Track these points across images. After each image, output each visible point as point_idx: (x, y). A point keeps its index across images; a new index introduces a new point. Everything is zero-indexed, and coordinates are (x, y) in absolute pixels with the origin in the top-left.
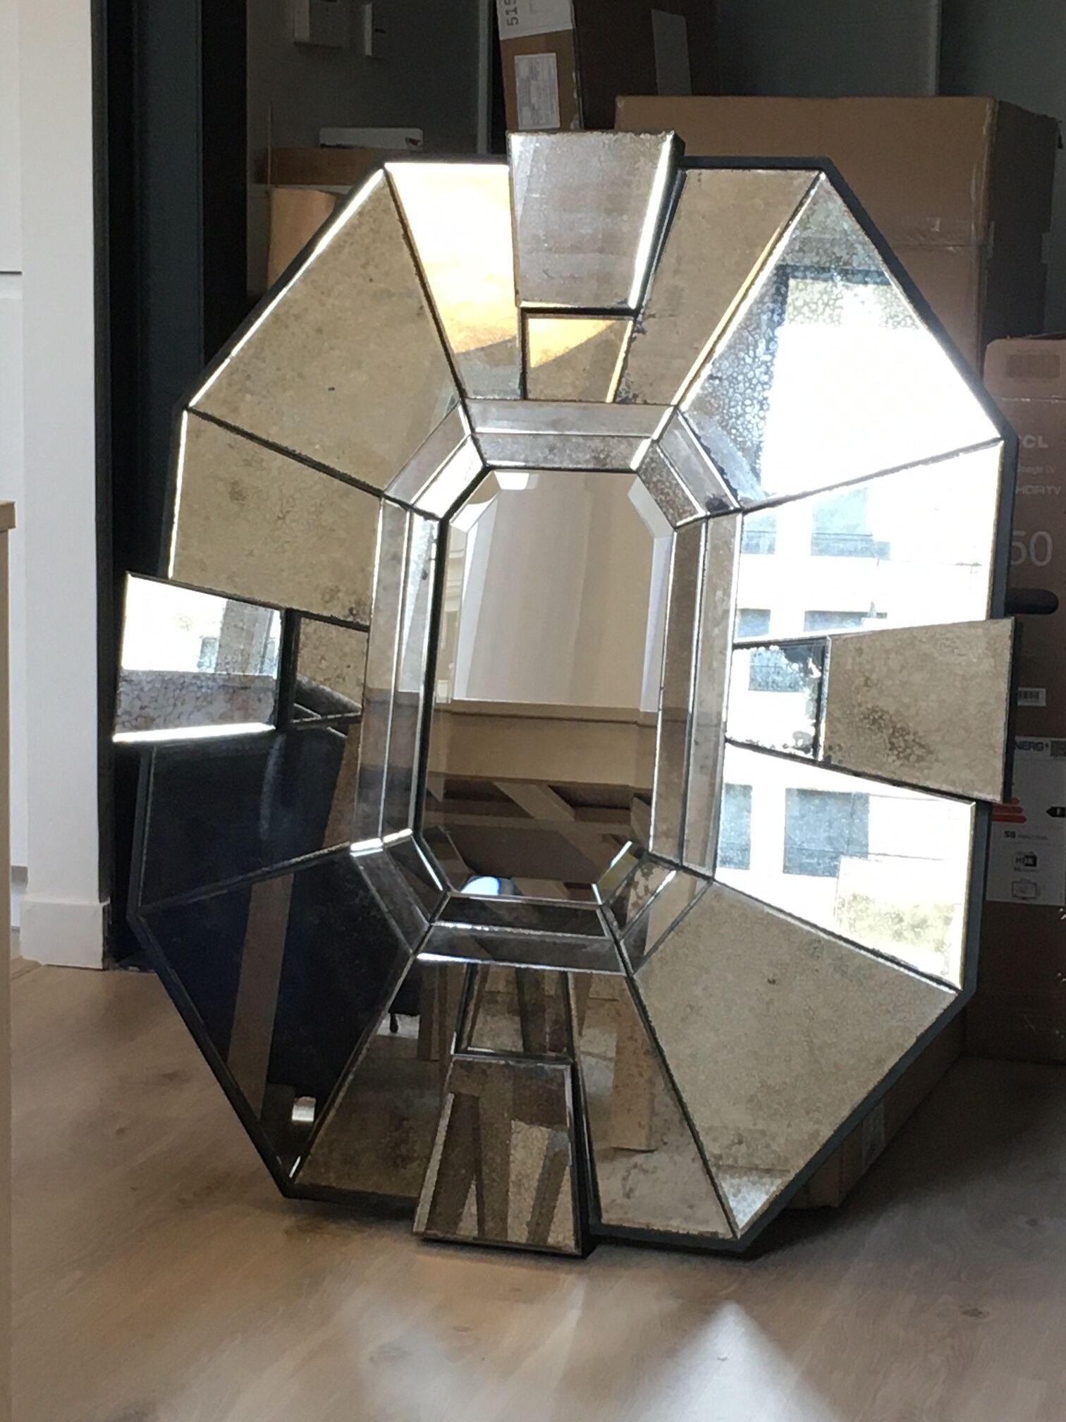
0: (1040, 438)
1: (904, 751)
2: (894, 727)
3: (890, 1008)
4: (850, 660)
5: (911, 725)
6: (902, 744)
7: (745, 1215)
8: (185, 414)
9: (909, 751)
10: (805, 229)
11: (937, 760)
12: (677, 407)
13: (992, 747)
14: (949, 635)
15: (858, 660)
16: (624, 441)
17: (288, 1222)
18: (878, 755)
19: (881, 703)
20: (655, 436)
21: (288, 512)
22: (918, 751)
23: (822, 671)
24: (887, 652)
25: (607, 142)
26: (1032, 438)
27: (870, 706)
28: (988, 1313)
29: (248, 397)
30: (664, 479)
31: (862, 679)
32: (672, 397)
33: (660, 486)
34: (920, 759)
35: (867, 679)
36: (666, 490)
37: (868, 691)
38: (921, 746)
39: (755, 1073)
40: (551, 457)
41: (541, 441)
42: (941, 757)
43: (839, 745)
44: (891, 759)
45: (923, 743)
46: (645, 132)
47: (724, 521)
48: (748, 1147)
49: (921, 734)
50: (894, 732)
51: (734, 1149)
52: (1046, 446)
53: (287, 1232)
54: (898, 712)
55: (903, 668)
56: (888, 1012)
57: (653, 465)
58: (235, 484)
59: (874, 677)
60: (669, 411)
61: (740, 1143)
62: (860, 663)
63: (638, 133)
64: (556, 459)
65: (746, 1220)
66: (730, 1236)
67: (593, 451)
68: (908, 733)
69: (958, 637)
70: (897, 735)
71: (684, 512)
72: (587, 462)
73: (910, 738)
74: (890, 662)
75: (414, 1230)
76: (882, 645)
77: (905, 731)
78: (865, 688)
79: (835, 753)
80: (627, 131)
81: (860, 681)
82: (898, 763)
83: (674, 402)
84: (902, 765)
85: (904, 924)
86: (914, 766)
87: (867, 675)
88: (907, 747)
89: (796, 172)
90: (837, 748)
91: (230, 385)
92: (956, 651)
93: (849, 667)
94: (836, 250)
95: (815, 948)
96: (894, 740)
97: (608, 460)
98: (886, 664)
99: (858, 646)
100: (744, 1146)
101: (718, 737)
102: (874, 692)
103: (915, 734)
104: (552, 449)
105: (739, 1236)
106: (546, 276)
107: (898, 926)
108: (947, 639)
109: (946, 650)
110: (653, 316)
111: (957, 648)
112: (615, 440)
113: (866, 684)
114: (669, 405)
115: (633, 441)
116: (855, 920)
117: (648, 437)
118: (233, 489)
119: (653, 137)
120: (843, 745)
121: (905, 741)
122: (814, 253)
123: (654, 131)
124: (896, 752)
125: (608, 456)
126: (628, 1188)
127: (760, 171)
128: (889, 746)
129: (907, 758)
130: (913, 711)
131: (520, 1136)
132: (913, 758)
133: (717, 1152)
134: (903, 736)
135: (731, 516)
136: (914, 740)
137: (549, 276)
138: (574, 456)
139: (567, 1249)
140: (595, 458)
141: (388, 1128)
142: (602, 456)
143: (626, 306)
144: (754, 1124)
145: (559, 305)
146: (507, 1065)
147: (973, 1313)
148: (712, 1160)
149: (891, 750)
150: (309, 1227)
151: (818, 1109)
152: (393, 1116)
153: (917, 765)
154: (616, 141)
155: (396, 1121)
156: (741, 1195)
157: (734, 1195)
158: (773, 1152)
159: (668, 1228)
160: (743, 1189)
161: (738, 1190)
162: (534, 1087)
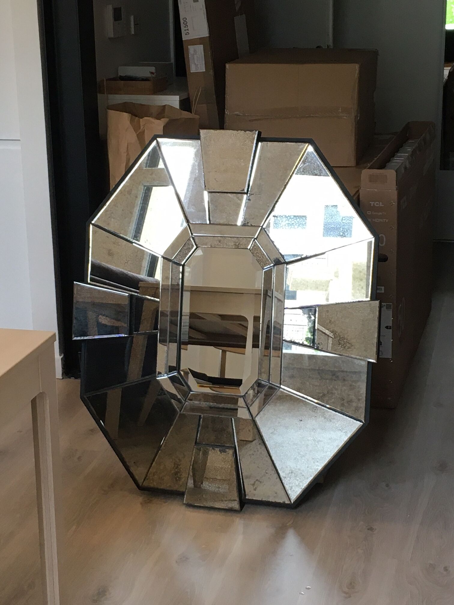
0: (381, 203)
1: (343, 345)
2: (340, 337)
3: (341, 429)
4: (324, 314)
5: (346, 336)
6: (343, 343)
7: (294, 496)
8: (91, 226)
9: (345, 345)
10: (304, 164)
11: (355, 348)
12: (262, 227)
13: (373, 344)
14: (357, 306)
15: (327, 314)
16: (245, 239)
17: (141, 499)
18: (335, 346)
19: (335, 329)
20: (256, 237)
21: (129, 261)
22: (348, 345)
23: (315, 317)
24: (337, 312)
25: (234, 134)
26: (379, 203)
27: (331, 330)
28: (376, 529)
29: (112, 220)
30: (259, 252)
32: (261, 223)
33: (257, 254)
34: (349, 348)
35: (330, 321)
36: (260, 256)
37: (331, 325)
39: (296, 450)
40: (220, 244)
41: (216, 238)
43: (321, 343)
44: (339, 348)
45: (350, 342)
46: (248, 131)
47: (280, 266)
48: (295, 474)
49: (349, 339)
50: (340, 339)
51: (290, 475)
52: (383, 206)
53: (141, 504)
54: (341, 332)
55: (342, 317)
56: (341, 430)
57: (255, 247)
58: (110, 250)
59: (333, 320)
60: (261, 228)
61: (292, 473)
62: (328, 315)
63: (245, 131)
64: (221, 245)
65: (295, 497)
66: (289, 502)
67: (234, 242)
68: (345, 339)
69: (361, 307)
70: (341, 340)
71: (266, 263)
72: (232, 246)
73: (345, 341)
74: (338, 315)
75: (184, 503)
76: (335, 309)
77: (344, 338)
78: (330, 324)
79: (320, 345)
80: (242, 130)
81: (328, 321)
82: (342, 349)
83: (261, 225)
84: (343, 350)
85: (345, 401)
86: (347, 350)
87: (330, 319)
88: (344, 344)
89: (300, 143)
90: (321, 344)
91: (106, 215)
92: (360, 312)
93: (324, 317)
94: (315, 171)
95: (315, 409)
96: (340, 342)
97: (239, 245)
98: (336, 316)
99: (327, 309)
100: (293, 474)
101: (280, 339)
102: (333, 325)
103: (347, 339)
104: (220, 241)
105: (292, 502)
106: (215, 181)
107: (343, 402)
108: (357, 308)
109: (357, 311)
110: (253, 194)
111: (361, 310)
112: (242, 239)
113: (330, 322)
114: (260, 226)
115: (248, 239)
116: (328, 400)
117: (253, 238)
118: (109, 252)
119: (251, 132)
120: (322, 343)
121: (344, 342)
122: (308, 173)
123: (251, 131)
124: (341, 345)
126: (255, 487)
127: (288, 143)
128: (338, 343)
129: (345, 347)
130: (346, 332)
131: (218, 472)
132: (346, 347)
133: (284, 476)
134: (343, 340)
135: (282, 265)
136: (347, 342)
137: (216, 181)
138: (227, 244)
139: (236, 509)
140: (235, 244)
141: (173, 468)
142: (237, 244)
143: (244, 192)
144: (296, 467)
145: (220, 191)
146: (213, 449)
147: (371, 529)
148: (282, 478)
149: (339, 344)
150: (148, 501)
151: (317, 462)
152: (175, 464)
153: (348, 350)
154: (238, 133)
155: (176, 466)
156: (292, 489)
157: (290, 490)
158: (303, 475)
159: (269, 500)
160: (293, 488)
161: (292, 488)
162: (223, 456)
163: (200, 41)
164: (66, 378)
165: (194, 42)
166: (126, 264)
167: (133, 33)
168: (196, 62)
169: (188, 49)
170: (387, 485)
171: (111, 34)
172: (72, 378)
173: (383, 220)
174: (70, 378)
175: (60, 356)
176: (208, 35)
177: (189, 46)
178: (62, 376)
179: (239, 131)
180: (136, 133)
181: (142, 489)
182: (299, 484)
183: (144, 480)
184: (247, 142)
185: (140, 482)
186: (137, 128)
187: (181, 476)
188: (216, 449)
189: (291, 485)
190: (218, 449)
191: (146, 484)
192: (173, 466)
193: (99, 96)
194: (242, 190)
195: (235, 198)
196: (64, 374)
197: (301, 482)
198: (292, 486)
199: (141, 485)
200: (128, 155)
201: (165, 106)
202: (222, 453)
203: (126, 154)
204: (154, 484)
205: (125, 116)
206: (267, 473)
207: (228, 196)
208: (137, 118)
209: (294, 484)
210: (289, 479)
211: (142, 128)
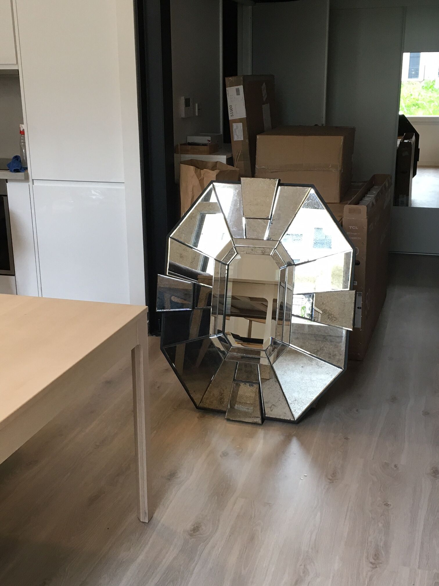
0: (356, 227)
1: (331, 319)
2: (329, 313)
3: (328, 373)
4: (319, 299)
5: (333, 313)
6: (331, 317)
7: (297, 415)
8: (169, 238)
9: (332, 319)
10: (308, 201)
11: (338, 321)
12: (280, 241)
13: (350, 318)
14: (341, 294)
15: (321, 298)
16: (268, 249)
17: (198, 415)
19: (326, 308)
20: (275, 248)
21: (193, 261)
22: (334, 319)
23: (313, 300)
24: (327, 297)
25: (263, 180)
26: (355, 227)
27: (323, 309)
28: (350, 439)
29: (183, 235)
30: (277, 257)
31: (322, 303)
32: (279, 239)
33: (276, 259)
34: (335, 320)
35: (323, 303)
36: (278, 260)
38: (335, 318)
39: (299, 386)
40: (252, 251)
41: (250, 248)
42: (339, 320)
43: (317, 317)
44: (328, 320)
45: (335, 317)
46: (272, 179)
47: (291, 267)
48: (297, 401)
49: (335, 315)
51: (294, 402)
52: (358, 229)
53: (198, 417)
54: (330, 310)
55: (331, 301)
56: (328, 374)
57: (275, 254)
58: (181, 254)
59: (324, 302)
60: (279, 242)
61: (296, 400)
62: (321, 299)
63: (270, 179)
64: (253, 252)
65: (297, 416)
66: (293, 420)
67: (261, 251)
68: (332, 315)
69: (343, 294)
71: (282, 265)
72: (260, 253)
73: (332, 316)
75: (226, 418)
76: (326, 295)
77: (331, 314)
79: (316, 319)
80: (268, 178)
82: (330, 321)
83: (279, 240)
84: (331, 322)
85: (331, 355)
87: (323, 302)
89: (306, 187)
91: (179, 232)
93: (319, 300)
94: (315, 206)
96: (329, 316)
97: (265, 253)
98: (327, 300)
99: (321, 295)
100: (296, 401)
101: (290, 314)
102: (324, 306)
103: (334, 315)
104: (252, 250)
105: (296, 420)
106: (250, 211)
108: (340, 295)
109: (340, 297)
110: (274, 220)
111: (343, 296)
112: (266, 248)
113: (323, 304)
114: (278, 241)
115: (270, 249)
116: (320, 354)
117: (274, 248)
118: (181, 256)
121: (331, 316)
122: (310, 206)
123: (274, 179)
125: (265, 252)
126: (271, 409)
127: (298, 187)
129: (332, 320)
130: (333, 310)
131: (248, 399)
132: (333, 320)
133: (291, 402)
135: (292, 266)
137: (251, 211)
138: (257, 252)
139: (259, 423)
140: (262, 252)
141: (219, 395)
142: (263, 252)
143: (268, 218)
144: (299, 397)
145: (253, 217)
146: (245, 384)
147: (347, 439)
148: (289, 404)
149: (328, 318)
150: (202, 416)
151: (312, 394)
152: (220, 392)
153: (334, 322)
154: (265, 180)
155: (221, 394)
156: (296, 411)
157: (295, 411)
158: (303, 402)
159: (280, 418)
160: (297, 410)
161: (295, 410)
162: (251, 389)
163: (240, 120)
164: (150, 336)
165: (236, 121)
166: (192, 263)
167: (197, 115)
168: (237, 134)
169: (232, 126)
170: (357, 410)
171: (183, 115)
172: (154, 336)
173: (358, 238)
174: (152, 335)
176: (245, 117)
177: (233, 124)
179: (266, 179)
180: (198, 179)
181: (198, 408)
182: (300, 408)
183: (200, 403)
184: (271, 186)
185: (198, 404)
186: (199, 176)
187: (224, 401)
188: (247, 384)
189: (295, 409)
190: (248, 384)
191: (201, 405)
192: (219, 394)
193: (175, 155)
194: (267, 217)
195: (263, 222)
196: (149, 333)
197: (301, 406)
198: (296, 409)
199: (198, 405)
200: (193, 193)
201: (217, 162)
202: (251, 387)
203: (192, 193)
204: (207, 406)
205: (192, 168)
206: (279, 400)
207: (259, 221)
208: (199, 169)
209: (297, 408)
210: (293, 404)
211: (202, 176)
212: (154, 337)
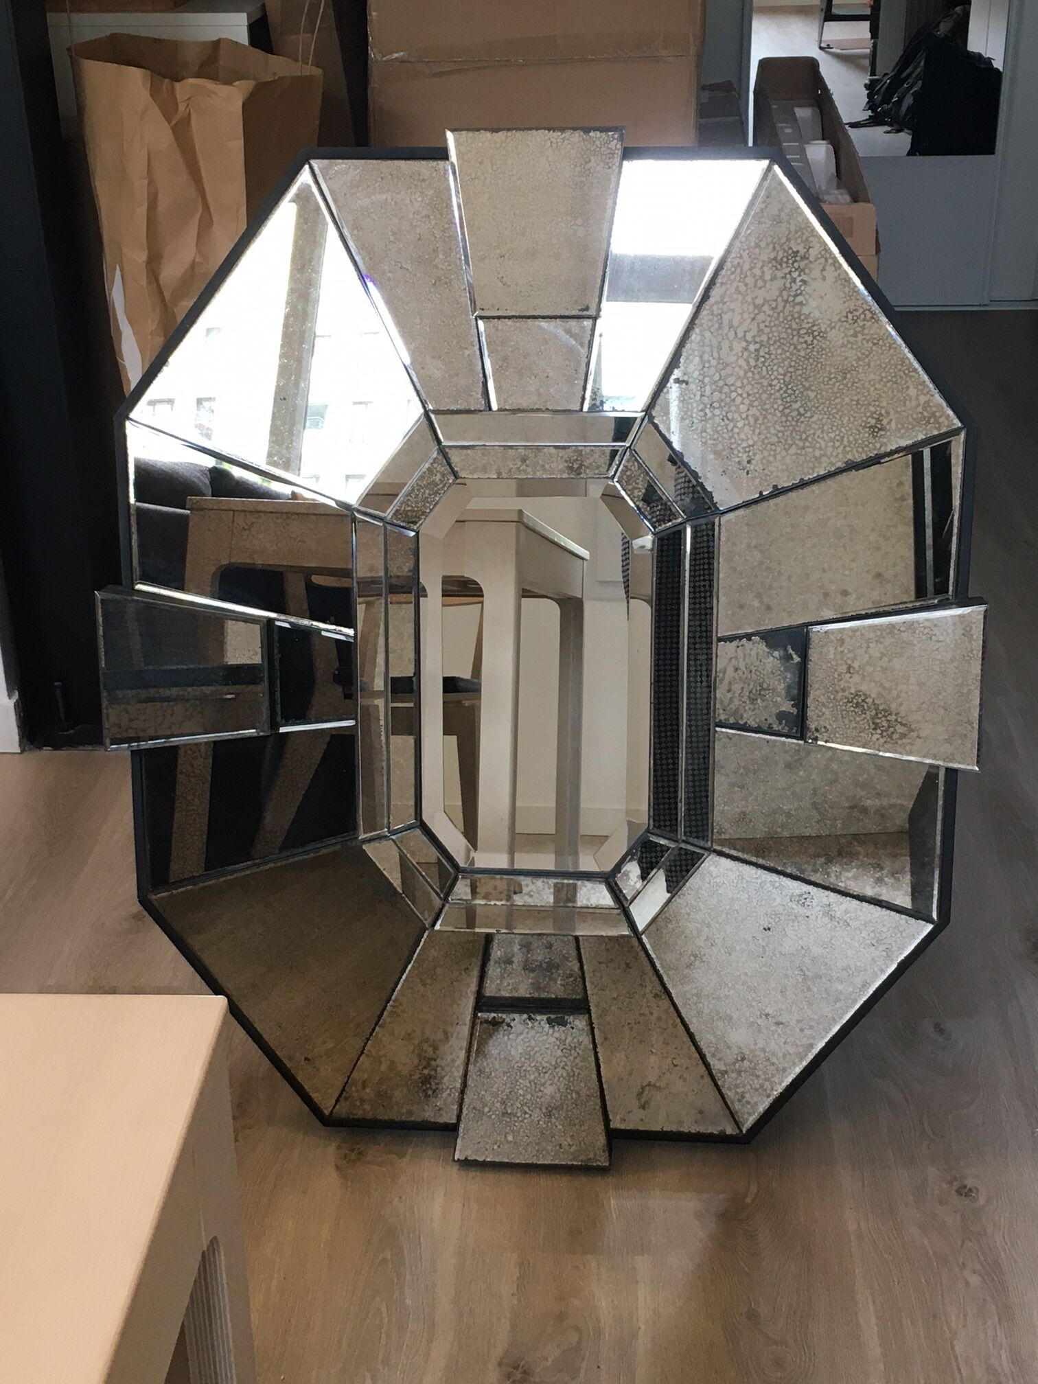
2: (877, 709)
4: (832, 650)
5: (893, 706)
6: (885, 724)
7: (751, 1115)
8: (129, 425)
9: (892, 730)
11: (919, 737)
12: (645, 413)
14: (927, 624)
15: (840, 649)
18: (862, 734)
19: (864, 688)
20: (628, 444)
22: (900, 729)
23: (803, 658)
24: (868, 641)
25: (554, 141)
27: (853, 691)
30: (640, 486)
31: (845, 667)
34: (903, 736)
35: (849, 667)
37: (851, 677)
38: (904, 725)
40: (524, 467)
41: (512, 452)
42: (922, 734)
43: (825, 727)
44: (875, 737)
45: (904, 722)
46: (594, 130)
47: (704, 519)
48: (750, 1062)
49: (902, 714)
50: (877, 714)
51: (737, 1065)
54: (880, 695)
55: (883, 655)
57: (628, 473)
59: (856, 665)
61: (743, 1059)
62: (842, 652)
63: (587, 131)
64: (529, 470)
65: (752, 1118)
66: (736, 1132)
67: (566, 461)
68: (891, 714)
69: (936, 626)
70: (880, 716)
71: (663, 517)
73: (893, 718)
74: (871, 651)
75: (456, 1157)
76: (862, 635)
77: (888, 712)
78: (848, 675)
79: (821, 734)
80: (574, 129)
81: (843, 668)
82: (882, 740)
84: (885, 742)
86: (897, 743)
87: (849, 662)
88: (889, 727)
90: (823, 730)
92: (934, 638)
93: (832, 656)
95: (805, 899)
96: (878, 721)
97: (583, 470)
98: (866, 652)
99: (839, 637)
100: (745, 1062)
101: (708, 719)
102: (856, 678)
103: (897, 715)
104: (523, 461)
105: (744, 1131)
106: (501, 285)
107: (879, 874)
108: (925, 628)
109: (924, 637)
111: (935, 635)
112: (588, 450)
113: (848, 671)
119: (603, 135)
120: (828, 727)
121: (888, 721)
123: (604, 129)
124: (879, 731)
125: (581, 465)
126: (643, 1101)
128: (873, 726)
129: (890, 736)
130: (894, 693)
131: (547, 1075)
132: (895, 736)
133: (723, 1068)
134: (886, 717)
135: (708, 518)
136: (896, 720)
137: (504, 284)
138: (547, 466)
139: (598, 1164)
140: (568, 467)
141: (417, 1067)
142: (576, 466)
143: (585, 313)
144: (756, 1044)
145: (513, 314)
146: (530, 1018)
148: (718, 1075)
149: (875, 729)
150: (353, 1156)
151: (811, 1027)
152: (419, 1056)
153: (900, 742)
154: (564, 139)
155: (424, 1063)
156: (744, 1100)
157: (739, 1101)
158: (773, 1064)
159: (681, 1130)
160: (747, 1096)
161: (743, 1097)
162: (557, 1035)
164: (30, 750)
166: (246, 533)
172: (44, 748)
174: (40, 748)
175: (10, 696)
178: (20, 746)
179: (568, 134)
180: (169, 123)
181: (329, 1122)
182: (762, 1086)
183: (337, 1101)
184: (593, 163)
185: (327, 1106)
187: (440, 1087)
188: (538, 1017)
189: (739, 1090)
190: (545, 1017)
191: (343, 1110)
192: (416, 1061)
194: (583, 310)
195: (560, 332)
196: (25, 739)
197: (767, 1080)
198: (743, 1093)
199: (327, 1112)
200: (151, 182)
201: (219, 41)
202: (556, 1028)
203: (146, 182)
204: (366, 1111)
205: (136, 78)
206: (675, 1066)
207: (540, 328)
209: (749, 1087)
210: (734, 1075)
212: (47, 752)
